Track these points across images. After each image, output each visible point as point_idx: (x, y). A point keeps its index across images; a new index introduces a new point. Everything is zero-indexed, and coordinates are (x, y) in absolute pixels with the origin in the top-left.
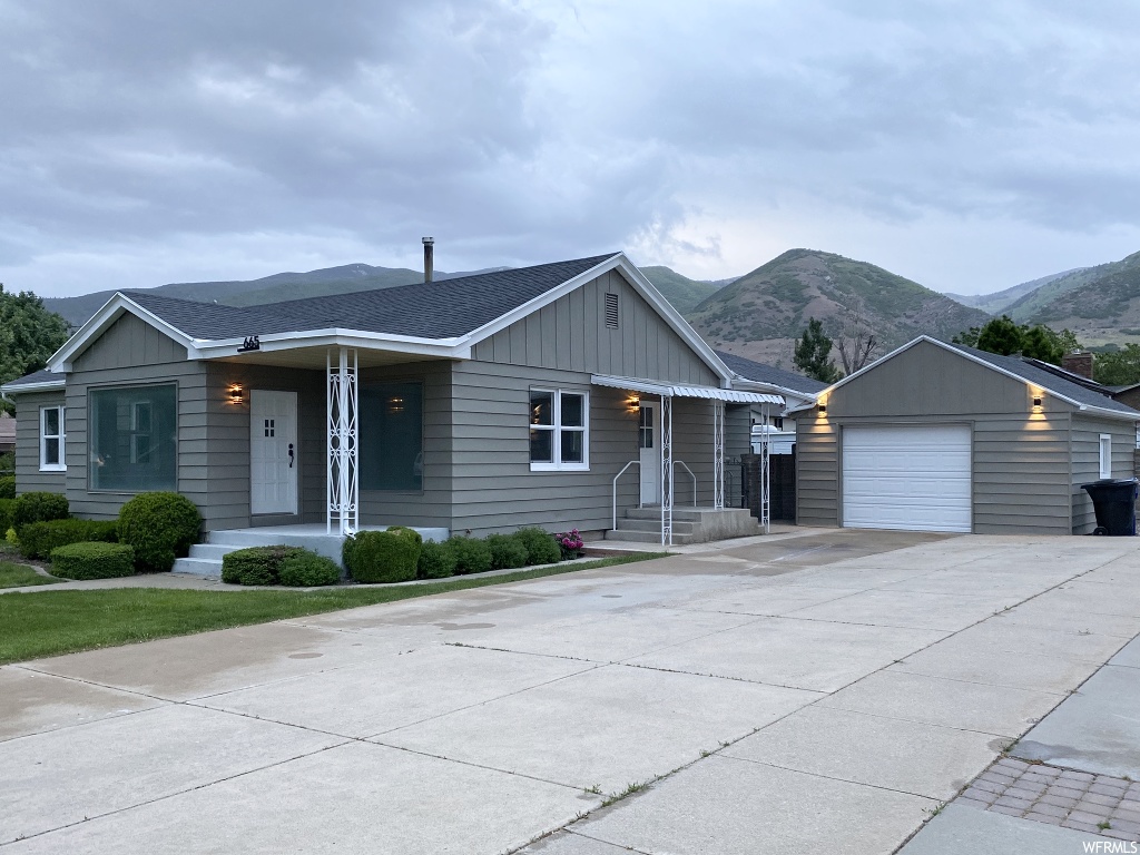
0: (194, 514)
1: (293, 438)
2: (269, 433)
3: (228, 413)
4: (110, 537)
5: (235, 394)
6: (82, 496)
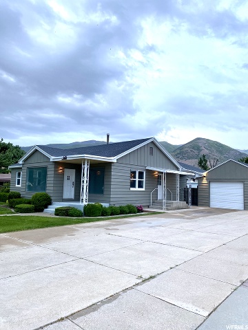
0: (49, 198)
1: (74, 180)
2: (68, 179)
3: (59, 174)
4: (29, 203)
5: (60, 169)
6: (24, 193)
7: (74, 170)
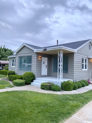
1: (47, 64)
2: (44, 63)
3: (39, 60)
4: (22, 79)
5: (40, 58)
6: (17, 71)
7: (47, 58)
